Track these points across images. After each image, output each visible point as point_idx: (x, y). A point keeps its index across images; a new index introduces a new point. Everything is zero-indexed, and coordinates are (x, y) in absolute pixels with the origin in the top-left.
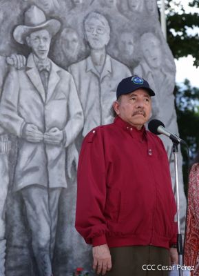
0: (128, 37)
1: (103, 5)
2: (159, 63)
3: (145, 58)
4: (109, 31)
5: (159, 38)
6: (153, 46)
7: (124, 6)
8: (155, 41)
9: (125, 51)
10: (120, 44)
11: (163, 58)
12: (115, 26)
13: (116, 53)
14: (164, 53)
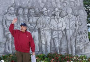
0: (76, 11)
1: (71, 6)
2: (83, 15)
3: (80, 14)
4: (72, 10)
5: (83, 10)
6: (82, 12)
7: (75, 5)
8: (82, 11)
9: (75, 13)
10: (74, 12)
11: (84, 14)
12: (73, 9)
13: (73, 14)
14: (84, 13)
